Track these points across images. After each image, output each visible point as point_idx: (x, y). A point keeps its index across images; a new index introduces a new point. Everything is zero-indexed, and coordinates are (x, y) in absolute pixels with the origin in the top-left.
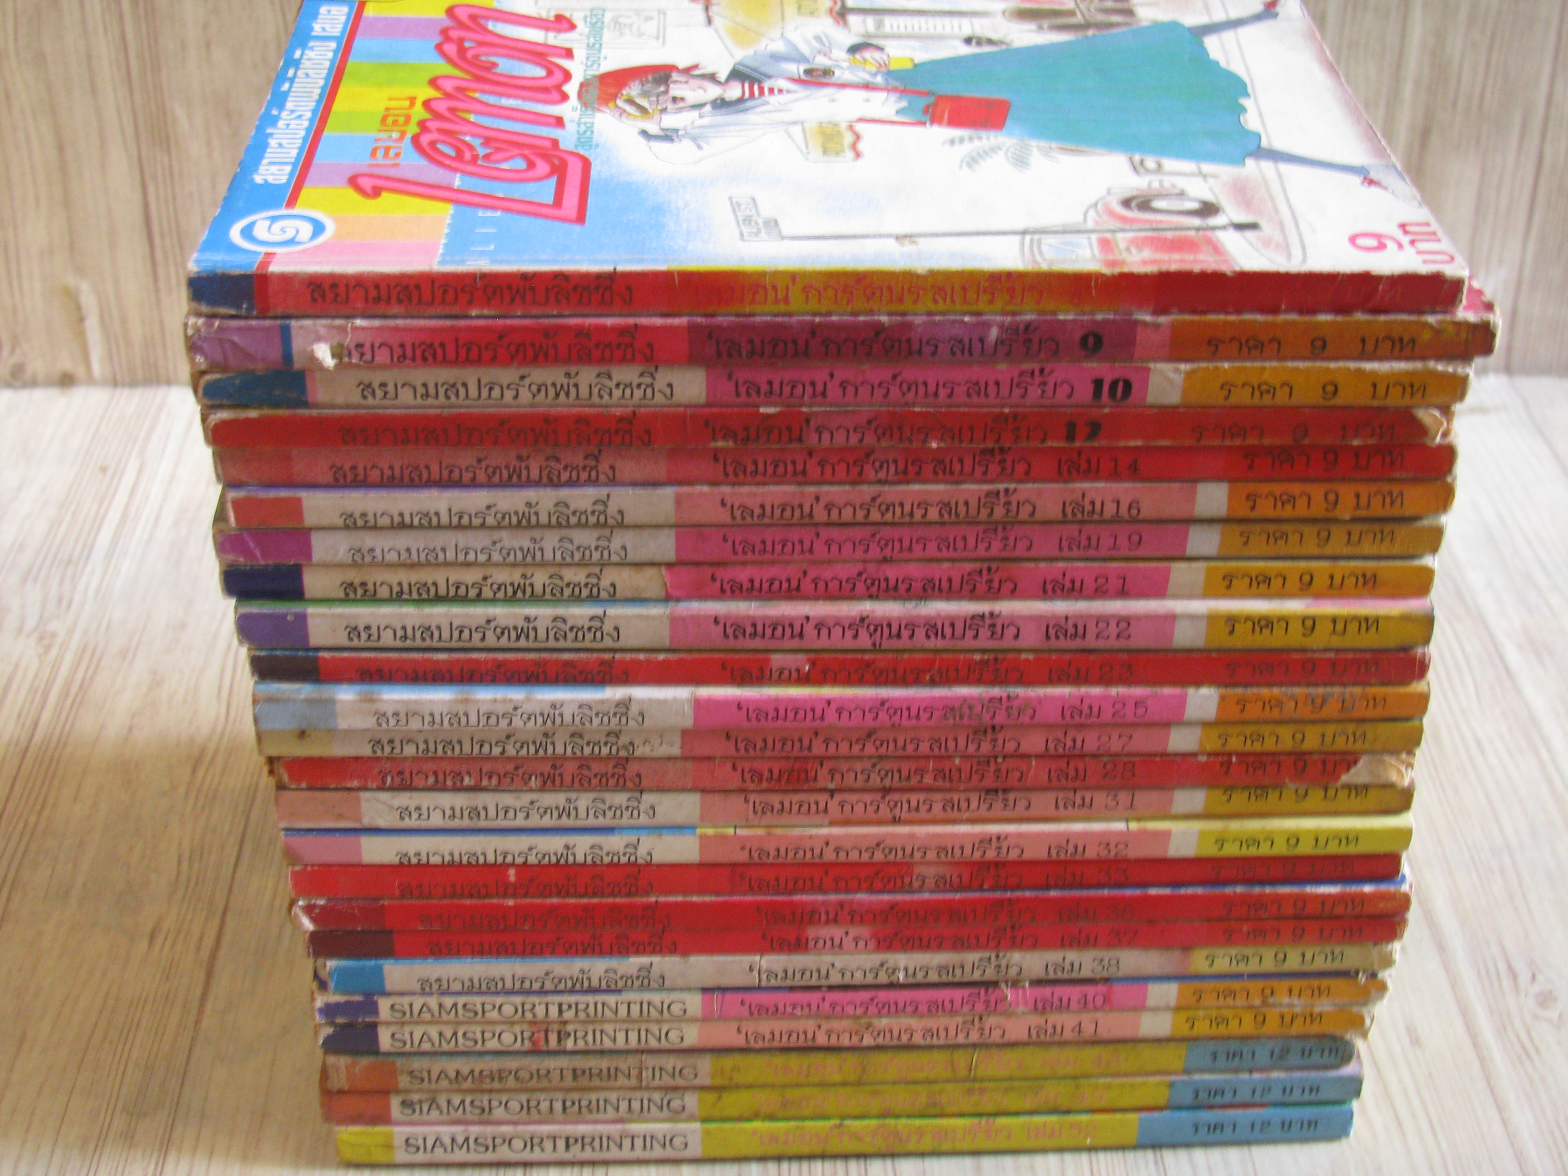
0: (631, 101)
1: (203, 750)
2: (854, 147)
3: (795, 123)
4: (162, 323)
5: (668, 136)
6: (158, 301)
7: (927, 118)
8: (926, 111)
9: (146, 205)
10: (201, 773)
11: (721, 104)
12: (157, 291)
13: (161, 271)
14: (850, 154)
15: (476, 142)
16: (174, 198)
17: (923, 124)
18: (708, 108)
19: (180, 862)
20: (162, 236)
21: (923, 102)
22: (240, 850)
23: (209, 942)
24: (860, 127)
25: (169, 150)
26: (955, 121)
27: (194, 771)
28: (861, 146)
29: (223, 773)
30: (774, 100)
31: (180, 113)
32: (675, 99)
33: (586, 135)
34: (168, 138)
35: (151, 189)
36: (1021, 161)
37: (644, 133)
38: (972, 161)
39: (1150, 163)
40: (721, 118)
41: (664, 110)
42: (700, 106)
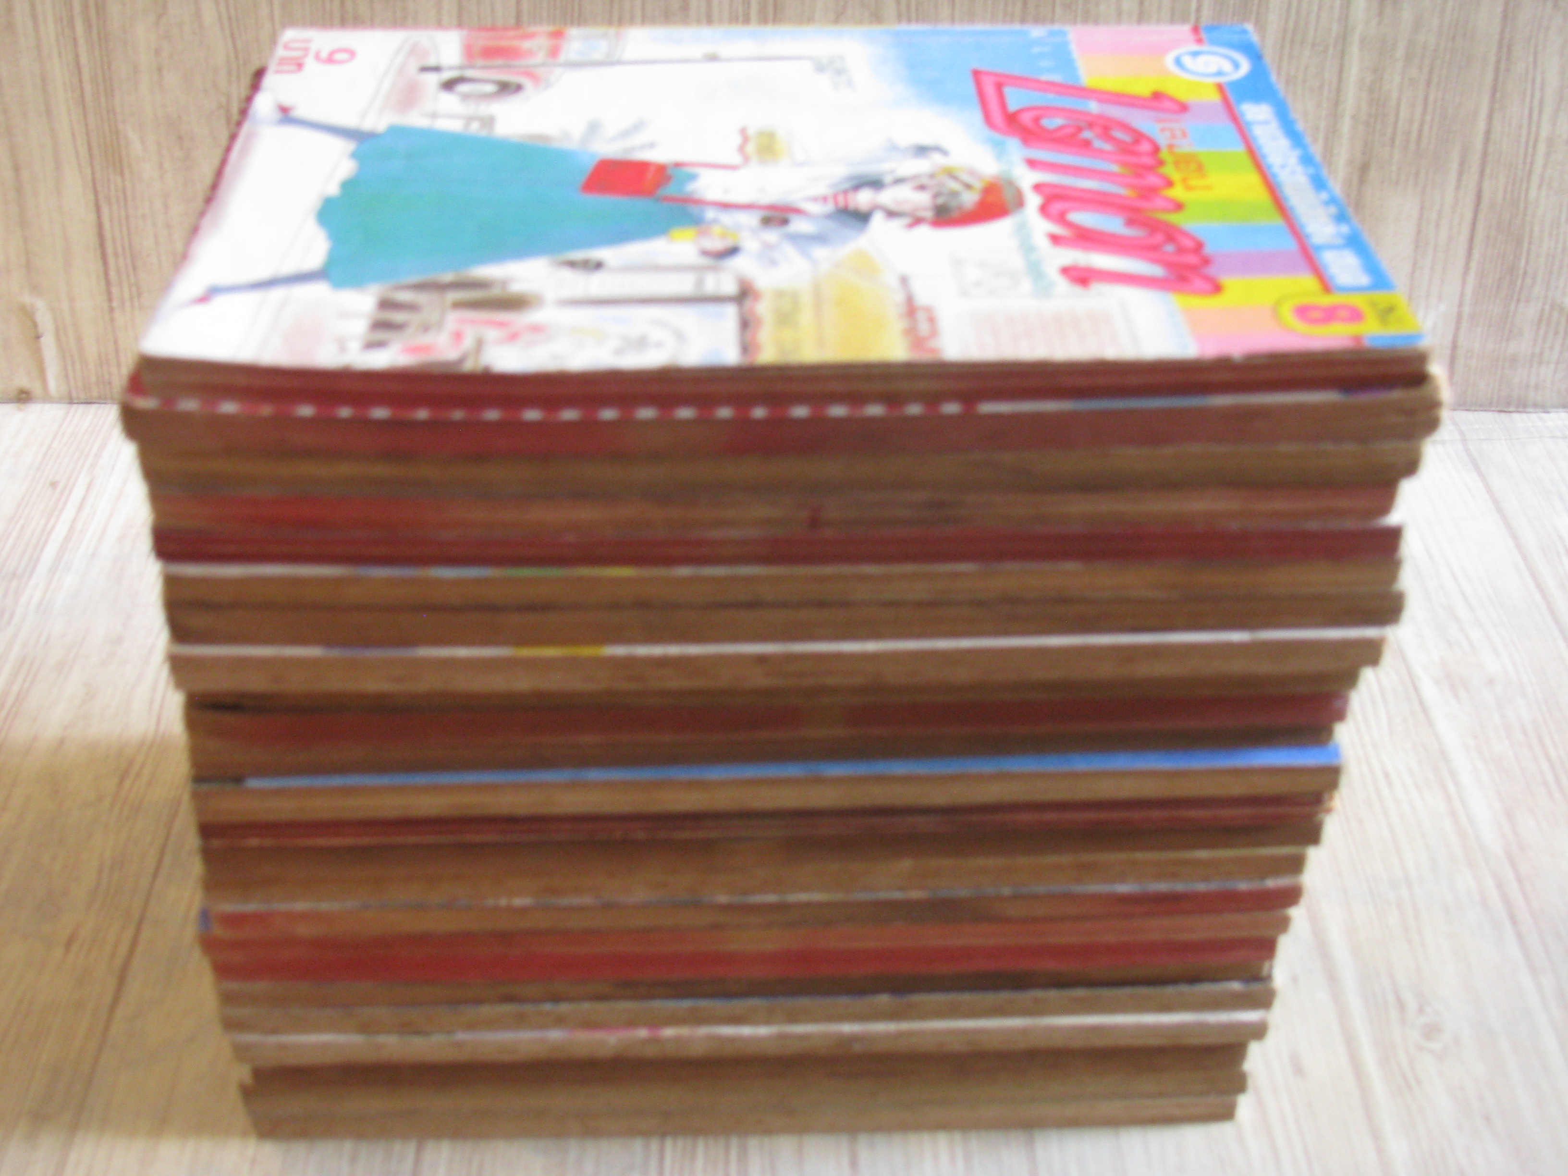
0: (968, 186)
1: (131, 763)
2: (746, 139)
3: (801, 164)
4: (116, 342)
5: (922, 150)
6: (112, 320)
7: (670, 171)
8: (669, 178)
9: (100, 226)
10: (127, 784)
11: (876, 184)
12: (111, 310)
13: (115, 291)
14: (751, 132)
15: (1098, 144)
16: (127, 218)
17: (678, 165)
18: (888, 179)
19: (100, 872)
20: (116, 255)
21: (670, 190)
22: (160, 862)
23: (123, 950)
24: (736, 159)
25: (122, 174)
26: (641, 167)
27: (122, 780)
28: (737, 140)
29: (149, 783)
30: (823, 189)
31: (133, 135)
32: (922, 188)
33: (1000, 152)
34: (121, 161)
35: (105, 210)
36: (594, 128)
37: (944, 152)
38: (638, 126)
39: (475, 126)
40: (871, 169)
41: (932, 176)
42: (899, 181)
